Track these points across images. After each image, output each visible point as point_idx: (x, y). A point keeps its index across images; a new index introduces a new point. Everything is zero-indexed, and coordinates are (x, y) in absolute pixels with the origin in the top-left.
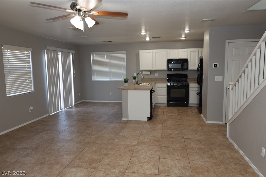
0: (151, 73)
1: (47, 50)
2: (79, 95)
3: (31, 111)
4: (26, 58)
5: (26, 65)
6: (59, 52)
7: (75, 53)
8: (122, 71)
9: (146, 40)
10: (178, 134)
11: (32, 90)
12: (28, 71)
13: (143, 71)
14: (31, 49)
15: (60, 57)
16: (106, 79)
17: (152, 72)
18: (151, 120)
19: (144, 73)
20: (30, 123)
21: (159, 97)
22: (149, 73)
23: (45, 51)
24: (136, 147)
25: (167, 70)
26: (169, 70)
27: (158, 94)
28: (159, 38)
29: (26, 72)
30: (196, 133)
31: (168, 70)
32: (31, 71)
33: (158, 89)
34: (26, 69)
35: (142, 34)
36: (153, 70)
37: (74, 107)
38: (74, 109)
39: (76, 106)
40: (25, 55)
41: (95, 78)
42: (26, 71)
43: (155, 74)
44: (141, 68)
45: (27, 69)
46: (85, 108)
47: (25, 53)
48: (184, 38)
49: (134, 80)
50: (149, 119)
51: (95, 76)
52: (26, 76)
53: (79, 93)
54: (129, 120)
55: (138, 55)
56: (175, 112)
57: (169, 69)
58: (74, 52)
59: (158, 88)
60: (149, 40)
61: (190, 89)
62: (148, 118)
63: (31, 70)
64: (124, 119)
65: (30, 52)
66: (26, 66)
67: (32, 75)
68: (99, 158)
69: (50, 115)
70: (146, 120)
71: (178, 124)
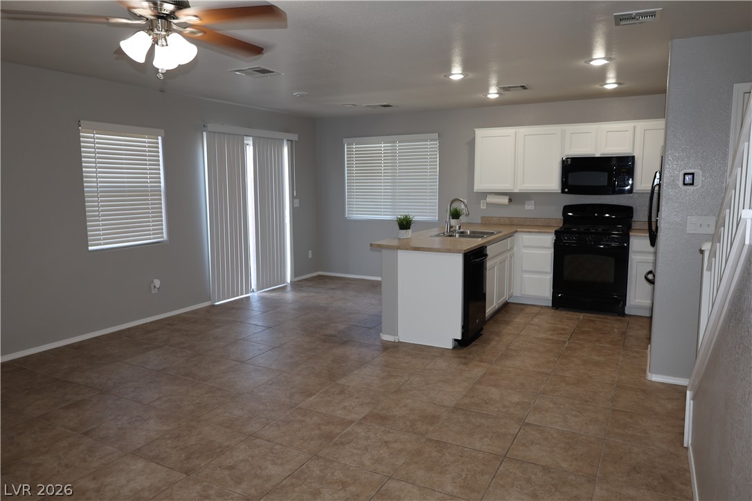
0: (510, 200)
1: (209, 133)
2: (310, 256)
3: (156, 292)
4: (147, 154)
5: (148, 171)
6: (245, 138)
7: (297, 140)
8: (427, 192)
9: (489, 96)
10: (518, 404)
11: (163, 237)
12: (151, 187)
13: (484, 194)
14: (163, 131)
15: (250, 151)
16: (381, 215)
17: (513, 198)
18: (465, 349)
19: (490, 199)
20: (152, 322)
21: (526, 276)
22: (505, 200)
23: (205, 134)
24: (349, 429)
25: (560, 191)
26: (566, 193)
27: (524, 269)
28: (523, 87)
29: (148, 191)
30: (578, 412)
31: (563, 192)
32: (160, 187)
33: (525, 251)
34: (147, 182)
35: (451, 77)
36: (515, 191)
37: (289, 289)
38: (289, 296)
39: (296, 285)
40: (145, 147)
41: (353, 211)
42: (147, 187)
43: (524, 204)
44: (479, 186)
45: (151, 182)
46: (312, 294)
47: (145, 142)
48: (615, 86)
49: (453, 222)
50: (460, 344)
51: (353, 205)
52: (148, 200)
53: (310, 252)
54: (401, 340)
55: (471, 144)
56: (563, 329)
57: (566, 190)
58: (295, 137)
59: (525, 247)
60: (497, 96)
61: (633, 257)
62: (456, 340)
63: (162, 184)
64: (386, 337)
65: (160, 138)
66: (148, 176)
67: (163, 198)
68: (227, 444)
69: (214, 306)
70: (450, 345)
71: (543, 370)
